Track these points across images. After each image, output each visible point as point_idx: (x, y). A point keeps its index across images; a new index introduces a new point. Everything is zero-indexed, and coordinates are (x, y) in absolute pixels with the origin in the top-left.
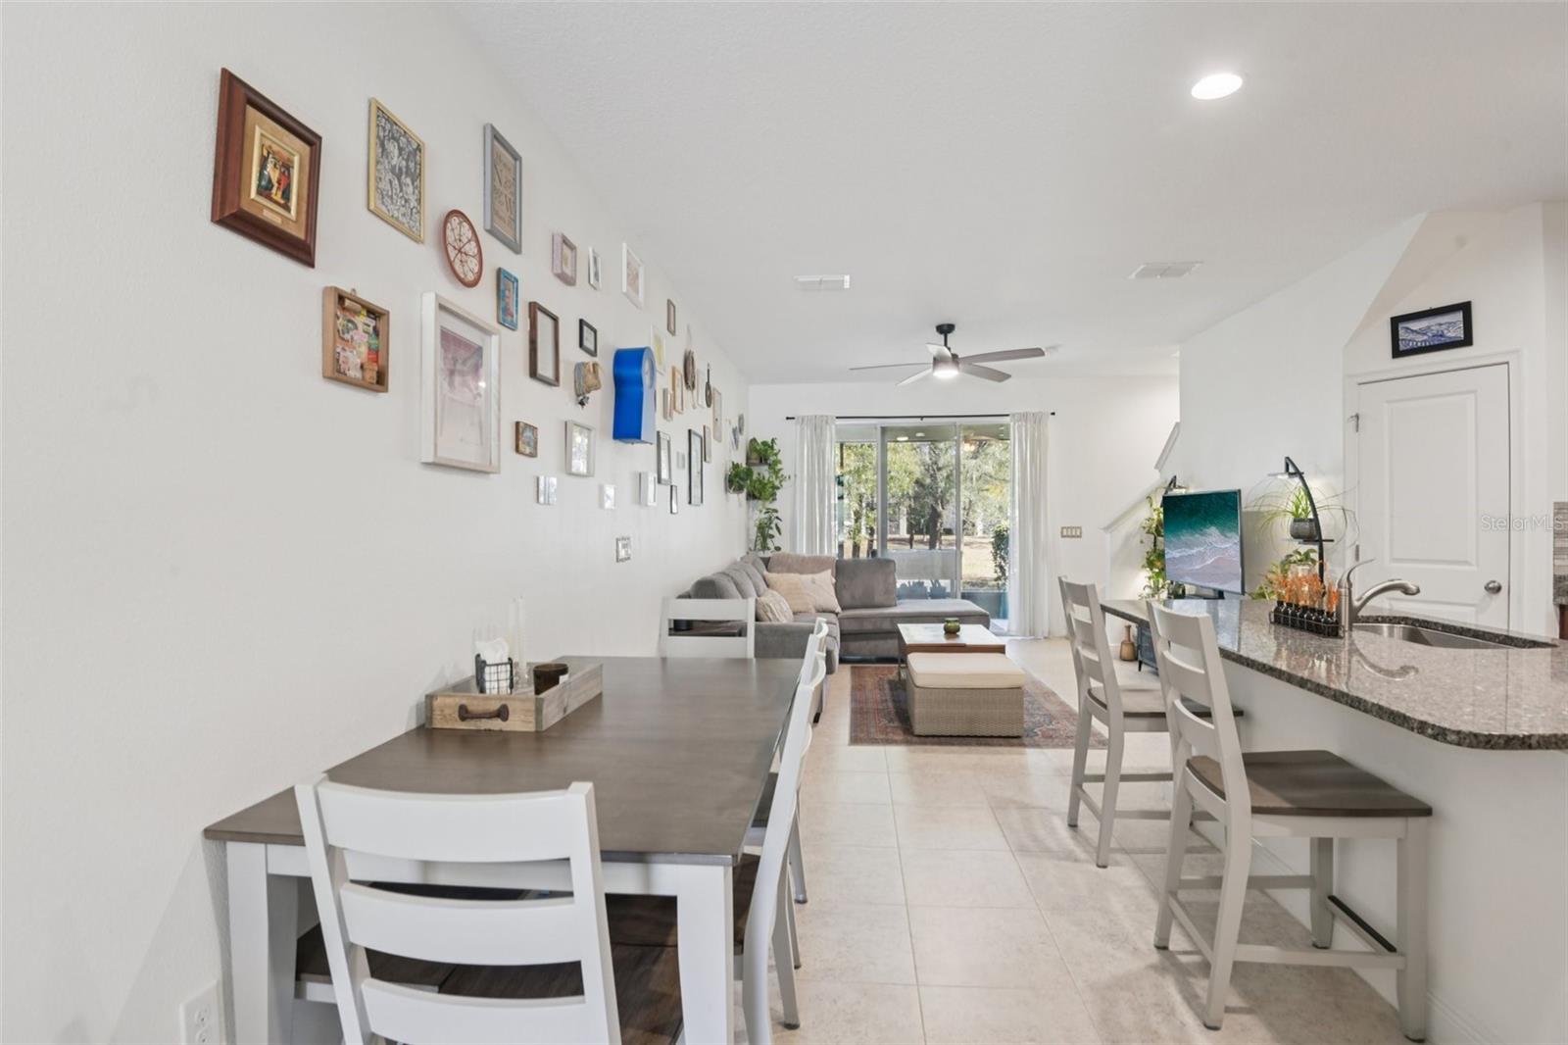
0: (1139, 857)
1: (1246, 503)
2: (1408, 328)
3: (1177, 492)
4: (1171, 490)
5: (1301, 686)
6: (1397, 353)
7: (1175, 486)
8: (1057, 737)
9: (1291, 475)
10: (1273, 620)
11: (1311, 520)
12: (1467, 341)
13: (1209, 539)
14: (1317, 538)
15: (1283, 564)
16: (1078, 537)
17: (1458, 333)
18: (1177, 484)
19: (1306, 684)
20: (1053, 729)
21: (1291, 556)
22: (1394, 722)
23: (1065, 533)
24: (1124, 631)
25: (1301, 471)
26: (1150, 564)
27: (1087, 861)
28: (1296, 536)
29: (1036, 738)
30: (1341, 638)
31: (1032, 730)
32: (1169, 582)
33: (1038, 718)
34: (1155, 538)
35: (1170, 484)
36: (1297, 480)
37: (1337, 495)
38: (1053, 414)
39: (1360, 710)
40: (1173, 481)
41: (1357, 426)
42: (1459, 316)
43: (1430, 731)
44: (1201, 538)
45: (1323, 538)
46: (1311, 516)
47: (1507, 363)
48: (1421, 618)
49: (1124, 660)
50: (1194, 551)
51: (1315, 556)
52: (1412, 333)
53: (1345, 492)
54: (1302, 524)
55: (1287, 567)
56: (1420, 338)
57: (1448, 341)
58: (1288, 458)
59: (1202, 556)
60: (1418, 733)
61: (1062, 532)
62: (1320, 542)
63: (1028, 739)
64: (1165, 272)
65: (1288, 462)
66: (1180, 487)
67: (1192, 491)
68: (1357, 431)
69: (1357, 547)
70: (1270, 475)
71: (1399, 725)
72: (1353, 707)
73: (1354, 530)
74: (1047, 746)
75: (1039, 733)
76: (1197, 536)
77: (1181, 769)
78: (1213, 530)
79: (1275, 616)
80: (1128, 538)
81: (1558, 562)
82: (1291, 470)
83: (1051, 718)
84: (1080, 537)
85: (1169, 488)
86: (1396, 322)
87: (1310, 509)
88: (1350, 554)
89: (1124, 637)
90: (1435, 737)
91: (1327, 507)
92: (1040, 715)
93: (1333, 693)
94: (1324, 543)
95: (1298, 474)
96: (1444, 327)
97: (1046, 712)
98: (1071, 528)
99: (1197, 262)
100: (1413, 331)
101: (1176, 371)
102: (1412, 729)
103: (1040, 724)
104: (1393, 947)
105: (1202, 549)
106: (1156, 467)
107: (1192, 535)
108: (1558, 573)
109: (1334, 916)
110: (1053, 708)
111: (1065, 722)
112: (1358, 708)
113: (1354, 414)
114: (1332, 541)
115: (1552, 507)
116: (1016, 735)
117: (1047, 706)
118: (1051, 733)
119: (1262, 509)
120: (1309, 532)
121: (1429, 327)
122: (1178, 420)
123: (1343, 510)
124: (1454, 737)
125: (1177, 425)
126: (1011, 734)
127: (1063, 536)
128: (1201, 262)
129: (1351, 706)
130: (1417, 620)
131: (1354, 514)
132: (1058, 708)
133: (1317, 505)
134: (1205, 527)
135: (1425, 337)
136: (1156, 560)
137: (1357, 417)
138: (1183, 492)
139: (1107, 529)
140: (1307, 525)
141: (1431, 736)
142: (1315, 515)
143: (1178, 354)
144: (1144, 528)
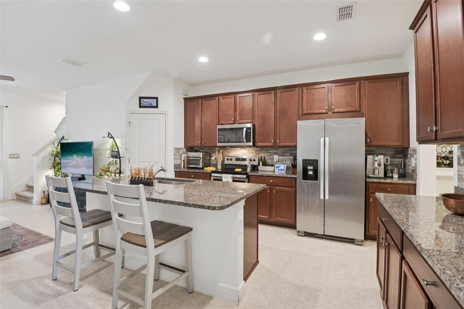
0: (88, 279)
1: (95, 146)
2: (143, 101)
3: (64, 141)
4: (62, 140)
5: (165, 203)
6: (140, 107)
7: (63, 139)
8: (28, 244)
9: (110, 138)
10: (130, 183)
11: (116, 151)
12: (157, 107)
13: (74, 158)
14: (118, 157)
15: (108, 165)
16: (18, 158)
17: (155, 104)
18: (64, 138)
19: (167, 202)
20: (24, 241)
21: (111, 162)
22: (200, 208)
23: (11, 157)
24: (43, 193)
25: (113, 137)
26: (54, 167)
27: (69, 292)
28: (113, 156)
29: (18, 247)
30: (154, 186)
31: (14, 244)
32: (61, 173)
33: (14, 238)
34: (55, 158)
35: (62, 139)
36: (112, 140)
37: (124, 144)
38: (7, 107)
39: (188, 206)
40: (63, 137)
41: (130, 125)
42: (155, 100)
43: (211, 208)
44: (72, 158)
45: (121, 157)
46: (117, 150)
47: (165, 114)
48: (161, 177)
49: (42, 204)
50: (70, 161)
51: (118, 162)
52: (145, 102)
53: (126, 144)
54: (114, 153)
55: (109, 166)
56: (146, 104)
57: (153, 106)
58: (109, 132)
59: (72, 162)
60: (208, 209)
61: (10, 156)
62: (120, 158)
63: (14, 249)
64: (73, 63)
65: (109, 134)
66: (65, 140)
67: (70, 141)
68: (130, 126)
69: (129, 159)
70: (103, 137)
71: (201, 208)
72: (185, 206)
73: (129, 154)
74: (25, 249)
75: (19, 244)
76: (71, 157)
77: (119, 241)
78: (75, 156)
79: (131, 181)
80: (44, 158)
81: (175, 161)
82: (110, 136)
83: (22, 236)
84: (19, 158)
85: (61, 140)
86: (140, 98)
87: (116, 148)
88: (127, 161)
89: (42, 195)
90: (213, 209)
91: (121, 148)
92: (16, 236)
93: (177, 203)
94: (121, 158)
95: (112, 137)
96: (152, 102)
97: (17, 234)
98: (14, 154)
99: (85, 63)
100: (144, 102)
101: (65, 101)
102: (206, 209)
103: (17, 241)
104: (184, 271)
105: (72, 160)
106: (54, 132)
107: (70, 157)
108: (175, 164)
109: (160, 268)
110: (21, 232)
111: (29, 236)
112: (187, 206)
113: (129, 121)
114: (123, 157)
115: (173, 148)
116: (7, 249)
117: (17, 231)
118: (24, 242)
119: (101, 148)
120: (116, 155)
121: (148, 101)
122: (65, 117)
123: (126, 148)
124: (218, 208)
125: (64, 118)
126: (5, 250)
127: (10, 158)
128: (87, 64)
129: (184, 206)
130: (160, 178)
131: (129, 150)
132: (23, 231)
133: (118, 147)
134: (73, 155)
135: (147, 104)
136: (57, 166)
137: (130, 122)
138: (67, 141)
139: (34, 155)
140: (116, 153)
141: (211, 209)
142: (118, 150)
143: (65, 93)
144: (51, 154)
